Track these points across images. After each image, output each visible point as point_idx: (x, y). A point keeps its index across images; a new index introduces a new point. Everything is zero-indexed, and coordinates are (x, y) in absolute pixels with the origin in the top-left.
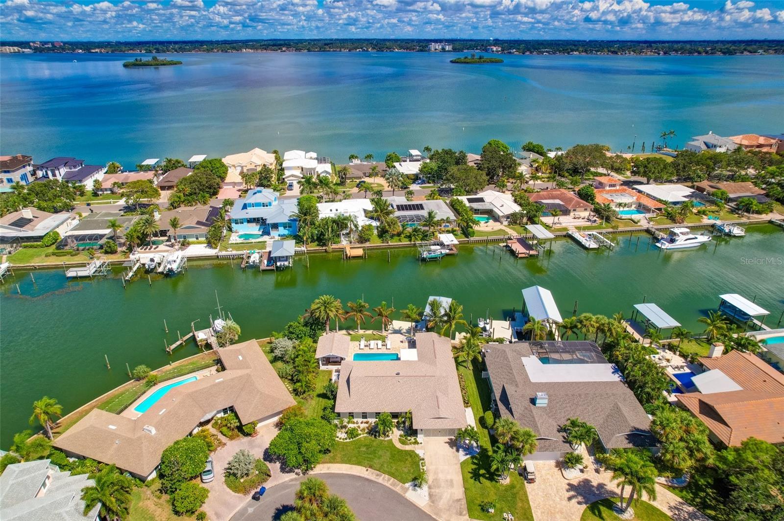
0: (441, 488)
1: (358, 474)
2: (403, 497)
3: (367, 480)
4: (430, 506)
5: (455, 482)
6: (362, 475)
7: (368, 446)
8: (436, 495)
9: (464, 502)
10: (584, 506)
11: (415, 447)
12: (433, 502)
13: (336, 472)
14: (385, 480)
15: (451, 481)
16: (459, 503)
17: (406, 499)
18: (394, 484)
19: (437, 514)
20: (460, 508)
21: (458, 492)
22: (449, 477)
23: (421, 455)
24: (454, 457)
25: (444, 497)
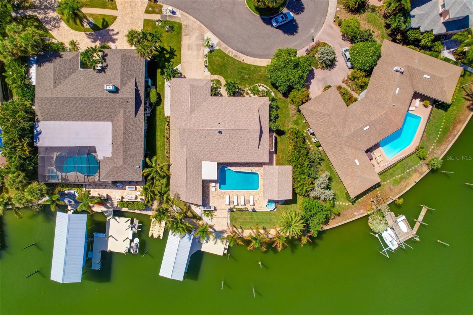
0: (196, 44)
1: (249, 57)
2: (220, 39)
3: (243, 53)
4: (204, 32)
5: (187, 48)
6: (246, 56)
7: (243, 79)
8: (200, 39)
9: (183, 34)
10: (111, 28)
11: (211, 77)
12: (202, 35)
13: (264, 60)
14: (231, 52)
15: (189, 49)
16: (186, 33)
17: (218, 38)
18: (226, 49)
19: (201, 27)
20: (186, 30)
21: (185, 41)
22: (190, 52)
23: (207, 70)
24: (184, 68)
25: (195, 37)
